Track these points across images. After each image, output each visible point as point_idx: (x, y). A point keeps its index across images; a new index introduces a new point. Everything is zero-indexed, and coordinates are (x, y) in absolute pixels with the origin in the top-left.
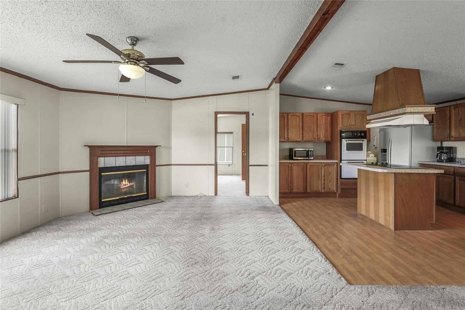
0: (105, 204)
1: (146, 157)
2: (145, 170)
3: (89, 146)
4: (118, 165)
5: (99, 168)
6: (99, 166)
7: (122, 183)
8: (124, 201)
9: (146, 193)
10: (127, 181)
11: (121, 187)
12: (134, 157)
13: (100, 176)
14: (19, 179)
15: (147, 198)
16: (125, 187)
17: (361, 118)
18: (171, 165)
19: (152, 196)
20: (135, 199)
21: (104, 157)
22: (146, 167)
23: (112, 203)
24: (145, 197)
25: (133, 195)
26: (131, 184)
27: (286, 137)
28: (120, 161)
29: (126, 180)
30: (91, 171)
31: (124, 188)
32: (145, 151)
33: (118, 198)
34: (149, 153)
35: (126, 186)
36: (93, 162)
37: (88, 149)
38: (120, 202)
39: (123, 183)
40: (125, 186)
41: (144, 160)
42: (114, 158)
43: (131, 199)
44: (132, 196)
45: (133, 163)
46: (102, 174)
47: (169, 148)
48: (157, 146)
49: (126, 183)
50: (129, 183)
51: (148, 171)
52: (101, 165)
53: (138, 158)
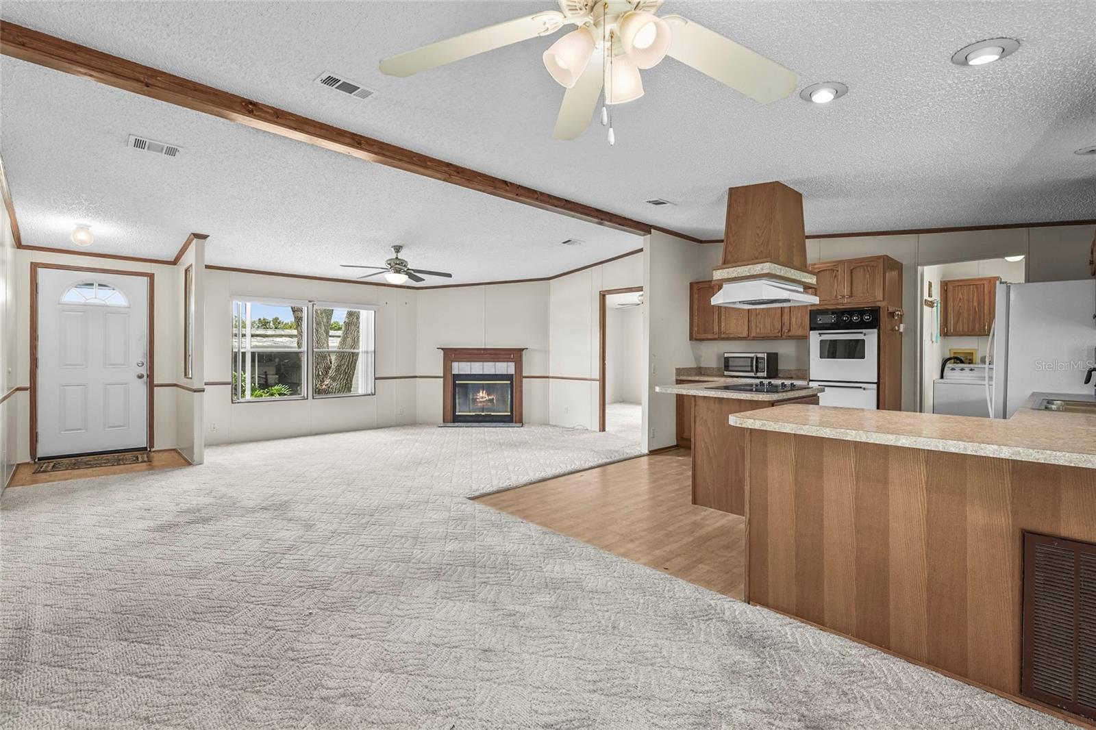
0: (459, 418)
1: (509, 363)
2: (509, 382)
3: (442, 349)
4: (474, 372)
6: (453, 373)
7: (478, 395)
8: (480, 419)
9: (509, 414)
11: (478, 400)
12: (494, 363)
13: (455, 385)
14: (376, 379)
15: (511, 421)
16: (482, 400)
17: (867, 276)
18: (548, 377)
19: (517, 418)
20: (495, 419)
21: (459, 362)
22: (509, 377)
23: (468, 419)
24: (508, 419)
25: (493, 414)
26: (490, 397)
27: (716, 329)
28: (477, 368)
29: (484, 392)
30: (444, 377)
31: (481, 402)
32: (507, 356)
33: (474, 414)
34: (514, 358)
35: (484, 400)
36: (447, 368)
37: (442, 352)
38: (476, 419)
39: (480, 395)
41: (506, 368)
42: (470, 363)
43: (490, 419)
44: (490, 415)
45: (492, 372)
46: (457, 382)
47: (547, 352)
48: (523, 349)
49: (484, 395)
50: (488, 395)
51: (512, 384)
52: (455, 372)
53: (498, 364)
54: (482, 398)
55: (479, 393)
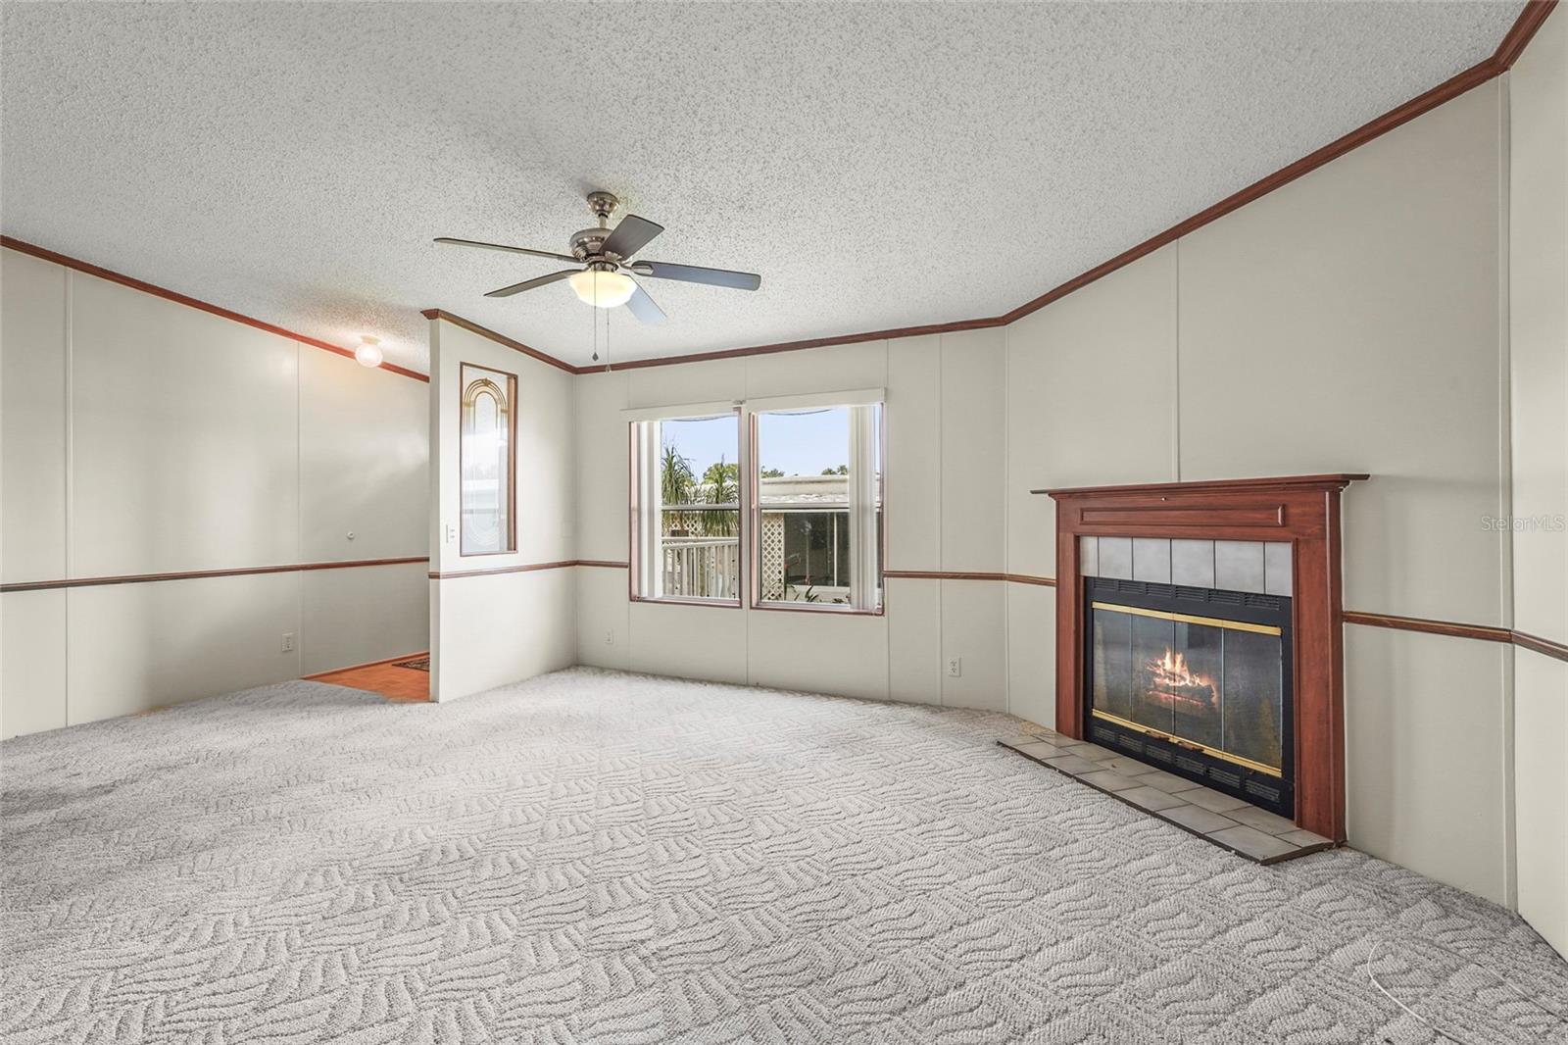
0: (1104, 734)
1: (1271, 547)
2: (1274, 630)
4: (1143, 575)
5: (1085, 578)
6: (1084, 572)
7: (1160, 663)
8: (1166, 755)
9: (1277, 773)
10: (1183, 662)
11: (1157, 680)
12: (1209, 545)
13: (1089, 615)
14: (883, 575)
15: (1286, 810)
16: (1172, 684)
18: (1507, 637)
20: (1216, 774)
21: (1097, 535)
24: (1272, 794)
25: (1209, 751)
26: (1198, 681)
28: (1151, 559)
29: (1180, 654)
30: (1059, 584)
31: (1167, 689)
32: (1259, 516)
33: (1142, 729)
34: (1284, 525)
35: (1177, 684)
36: (1070, 550)
37: (1052, 501)
39: (1163, 664)
40: (1170, 679)
42: (1127, 542)
43: (1199, 768)
45: (1202, 578)
46: (1096, 605)
48: (1336, 484)
49: (1178, 669)
50: (1191, 673)
51: (1285, 637)
52: (1090, 570)
53: (1228, 550)
54: (1173, 676)
55: (1164, 658)
